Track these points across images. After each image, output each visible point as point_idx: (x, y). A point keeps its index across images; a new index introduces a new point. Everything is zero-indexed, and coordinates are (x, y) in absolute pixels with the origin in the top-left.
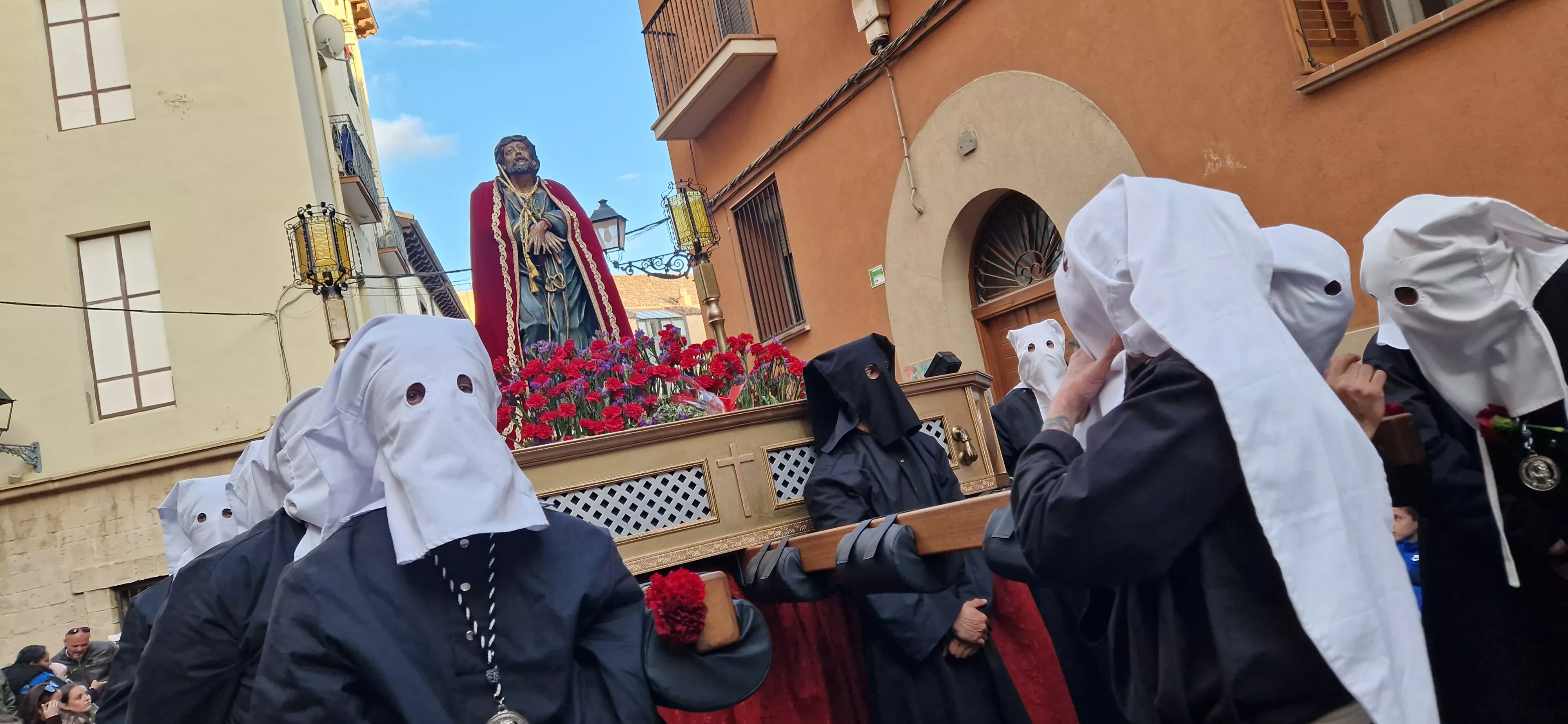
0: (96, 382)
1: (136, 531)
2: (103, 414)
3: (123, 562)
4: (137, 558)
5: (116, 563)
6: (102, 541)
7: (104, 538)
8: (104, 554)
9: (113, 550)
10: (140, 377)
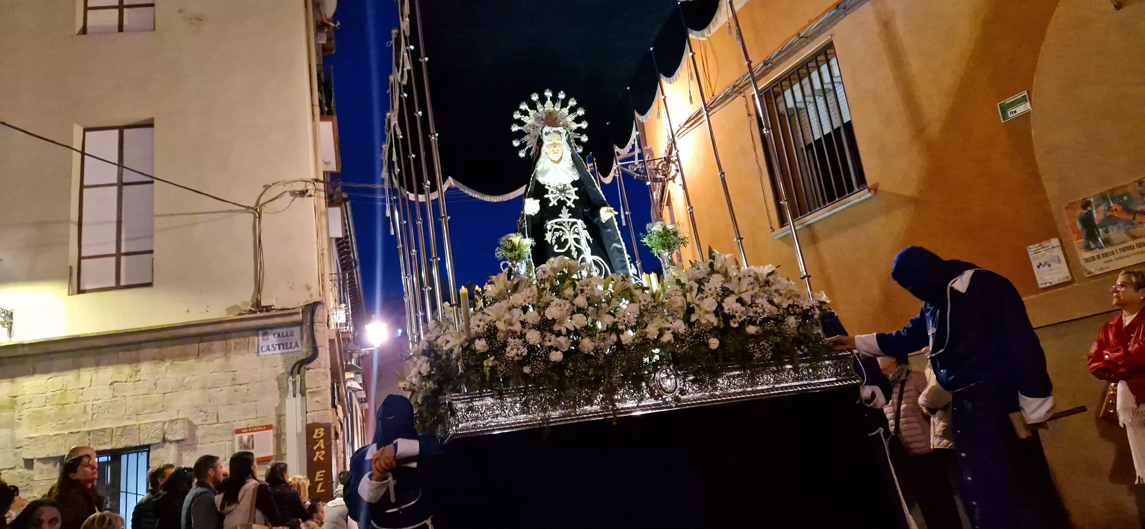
0: (80, 258)
1: (95, 402)
2: (82, 288)
3: (79, 432)
4: (93, 429)
5: (72, 433)
6: (60, 409)
7: (64, 408)
8: (61, 422)
9: (69, 419)
10: (123, 259)
